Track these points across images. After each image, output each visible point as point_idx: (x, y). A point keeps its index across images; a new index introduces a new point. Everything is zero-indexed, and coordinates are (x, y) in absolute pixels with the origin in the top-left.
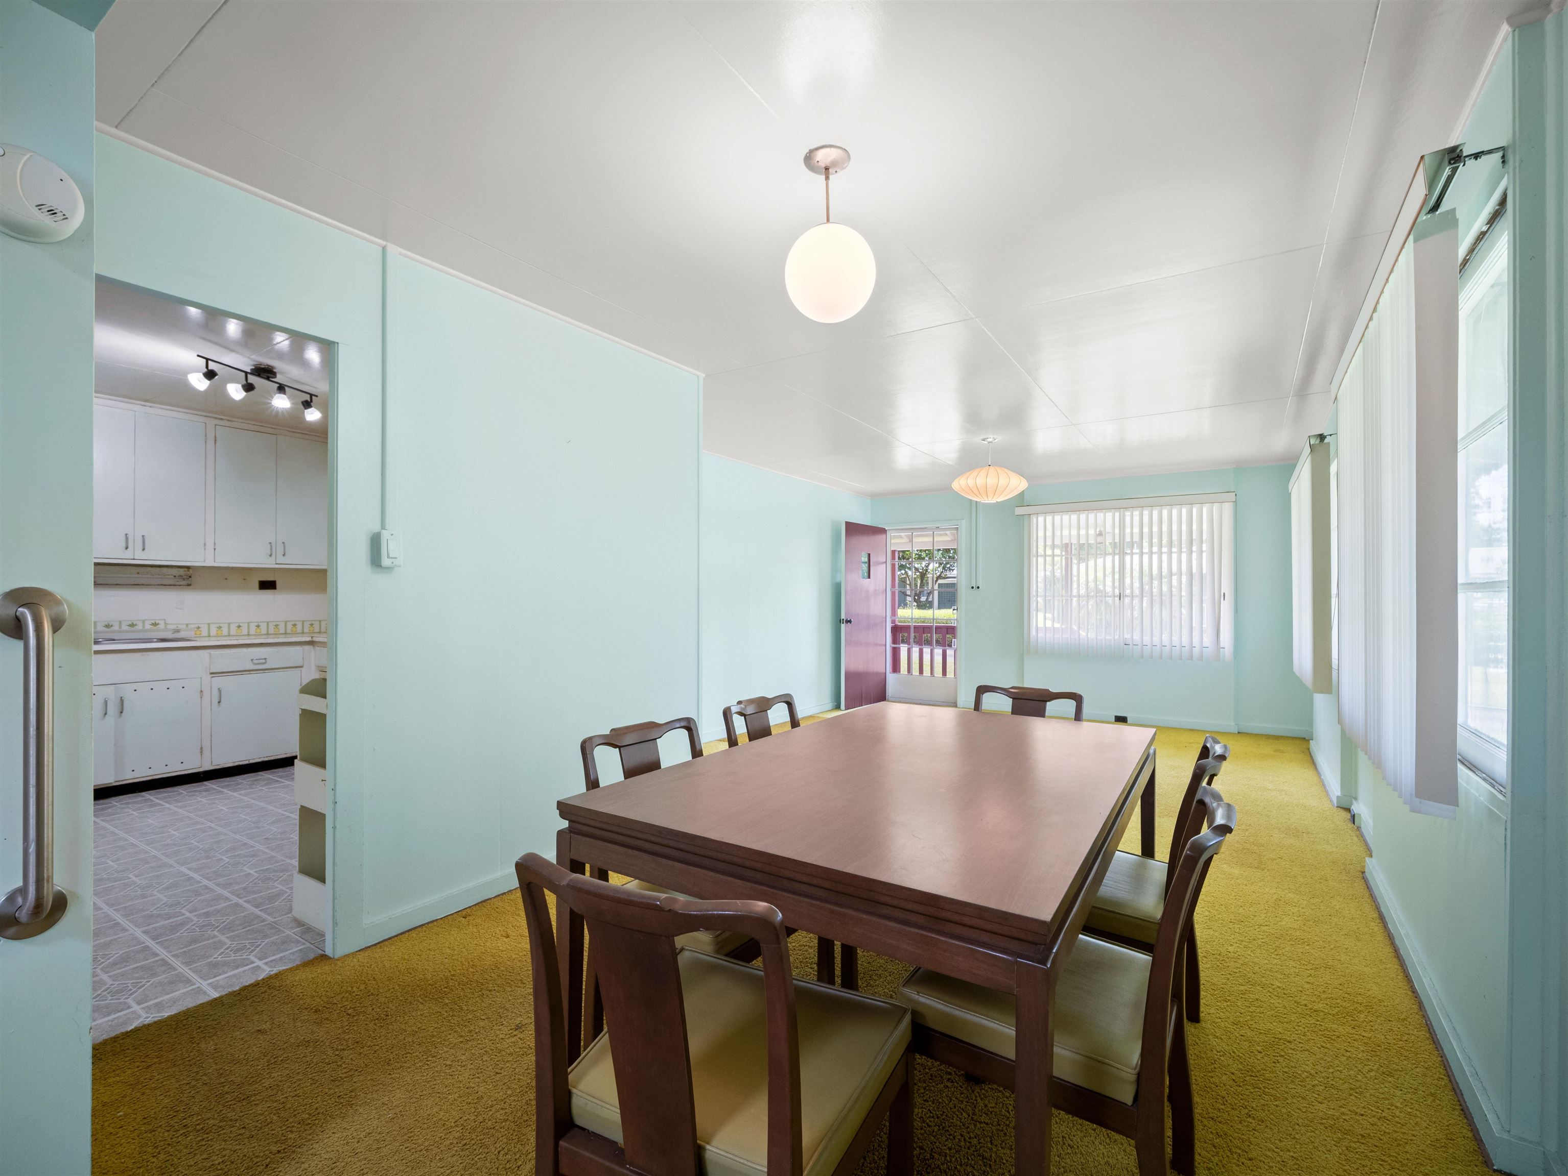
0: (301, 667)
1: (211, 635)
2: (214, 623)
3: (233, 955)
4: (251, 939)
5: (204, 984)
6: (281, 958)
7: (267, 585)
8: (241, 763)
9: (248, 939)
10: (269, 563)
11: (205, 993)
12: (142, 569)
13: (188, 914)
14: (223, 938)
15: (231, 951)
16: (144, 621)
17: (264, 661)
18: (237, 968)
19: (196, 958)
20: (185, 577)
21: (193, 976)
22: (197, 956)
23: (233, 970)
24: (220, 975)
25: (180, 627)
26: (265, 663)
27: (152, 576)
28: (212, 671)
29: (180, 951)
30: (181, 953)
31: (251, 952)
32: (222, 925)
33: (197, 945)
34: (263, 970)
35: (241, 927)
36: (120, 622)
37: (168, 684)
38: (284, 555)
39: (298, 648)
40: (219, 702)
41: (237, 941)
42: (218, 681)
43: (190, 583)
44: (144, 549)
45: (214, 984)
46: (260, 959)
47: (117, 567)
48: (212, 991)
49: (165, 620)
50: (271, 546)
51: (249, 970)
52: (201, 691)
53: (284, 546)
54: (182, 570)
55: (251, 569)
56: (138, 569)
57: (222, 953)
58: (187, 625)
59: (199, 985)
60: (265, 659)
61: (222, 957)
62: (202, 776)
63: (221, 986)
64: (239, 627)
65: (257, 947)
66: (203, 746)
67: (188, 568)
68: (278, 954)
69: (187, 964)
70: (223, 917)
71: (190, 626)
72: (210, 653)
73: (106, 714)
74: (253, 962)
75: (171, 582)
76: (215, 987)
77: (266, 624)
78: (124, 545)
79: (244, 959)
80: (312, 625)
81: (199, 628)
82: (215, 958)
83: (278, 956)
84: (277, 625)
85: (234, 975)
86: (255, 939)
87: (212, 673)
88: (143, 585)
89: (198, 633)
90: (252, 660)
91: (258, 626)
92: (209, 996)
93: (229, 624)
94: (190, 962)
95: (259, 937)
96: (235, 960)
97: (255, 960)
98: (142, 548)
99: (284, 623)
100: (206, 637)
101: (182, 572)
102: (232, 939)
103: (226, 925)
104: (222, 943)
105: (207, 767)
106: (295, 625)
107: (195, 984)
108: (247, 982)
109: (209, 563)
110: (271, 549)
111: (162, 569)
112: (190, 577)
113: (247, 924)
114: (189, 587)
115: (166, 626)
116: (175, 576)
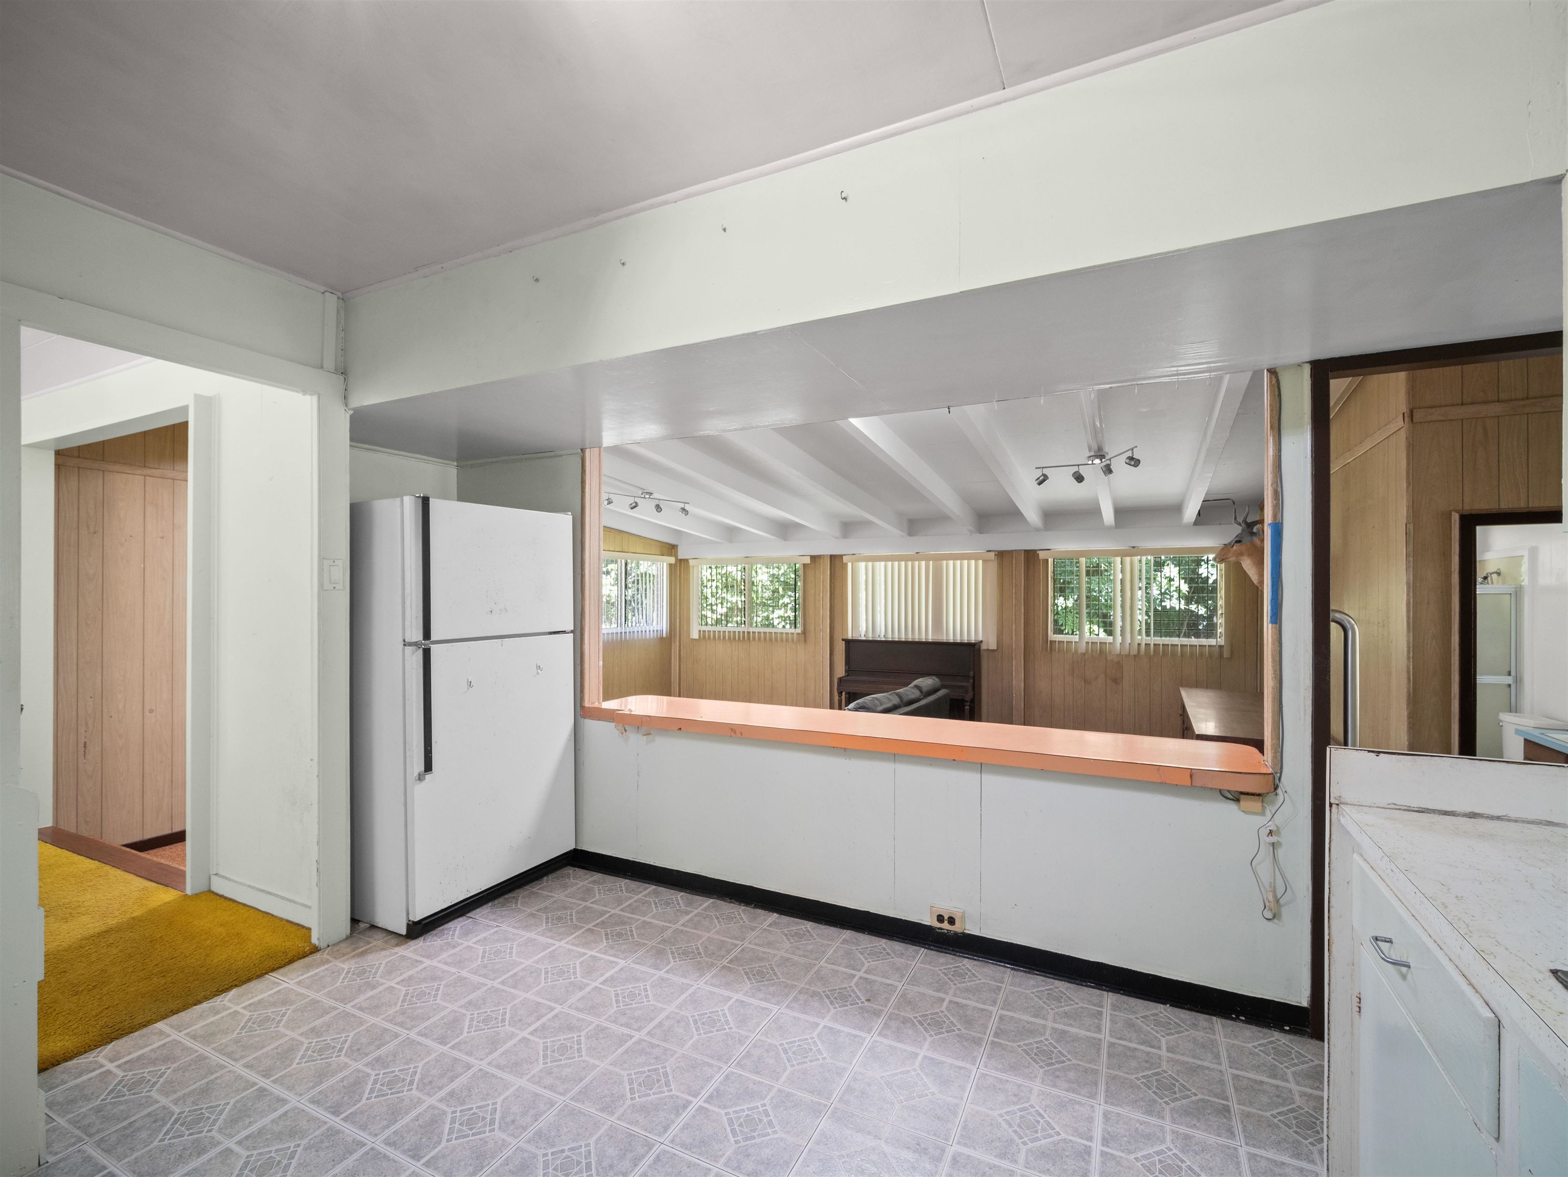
3: (145, 1075)
4: (120, 1103)
5: (175, 1035)
6: (80, 1075)
9: (126, 1102)
11: (172, 1027)
13: (231, 1144)
14: (164, 1101)
15: (149, 1080)
18: (139, 1058)
19: (194, 1067)
21: (189, 1043)
22: (193, 1069)
23: (143, 1055)
24: (159, 1048)
29: (218, 1074)
30: (217, 1072)
31: (121, 1081)
32: (168, 1125)
33: (198, 1084)
34: (105, 1057)
35: (137, 1125)
41: (142, 1097)
45: (164, 1036)
46: (109, 1072)
48: (164, 1029)
51: (123, 1057)
57: (161, 1076)
59: (180, 1034)
61: (160, 1070)
63: (155, 1034)
65: (112, 1091)
68: (84, 1082)
69: (202, 1058)
70: (170, 1145)
74: (119, 1066)
76: (161, 1033)
79: (130, 1070)
82: (169, 1068)
83: (85, 1078)
85: (141, 1048)
86: (115, 1103)
92: (167, 1024)
94: (199, 1060)
95: (109, 1107)
96: (143, 1068)
97: (115, 1071)
102: (150, 1101)
103: (162, 1126)
104: (165, 1092)
107: (185, 1035)
108: (126, 1041)
113: (128, 1132)
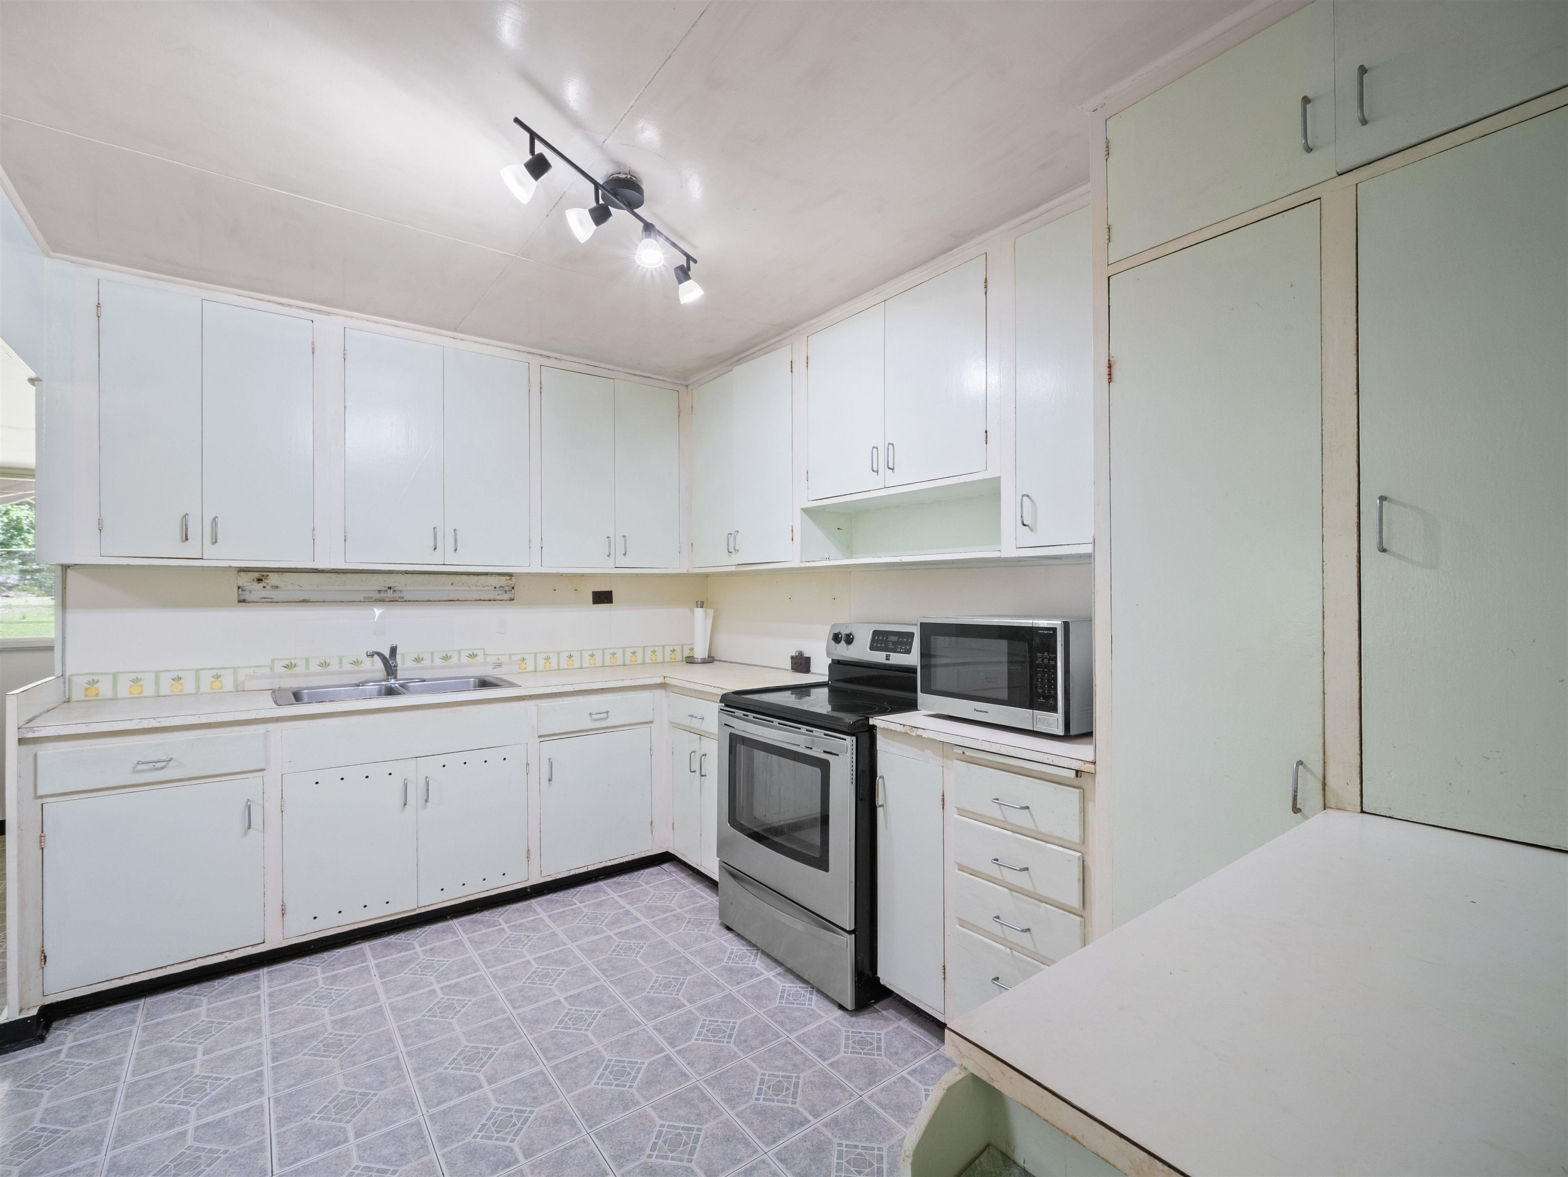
0: (651, 722)
1: (538, 669)
2: (541, 653)
7: (603, 598)
8: (577, 872)
10: (607, 567)
12: (457, 578)
16: (459, 652)
17: (605, 715)
20: (507, 588)
25: (504, 659)
26: (607, 718)
27: (468, 588)
28: (541, 734)
36: (432, 653)
37: (485, 754)
38: (625, 554)
39: (647, 694)
40: (550, 780)
42: (551, 748)
43: (512, 597)
44: (456, 550)
47: (423, 577)
49: (484, 650)
50: (610, 543)
52: (528, 764)
53: (625, 541)
54: (503, 578)
55: (582, 575)
56: (452, 578)
58: (510, 656)
60: (607, 712)
62: (529, 890)
64: (570, 656)
66: (530, 848)
67: (510, 575)
71: (514, 658)
72: (538, 705)
73: (405, 804)
75: (491, 596)
77: (601, 651)
78: (432, 545)
80: (654, 652)
81: (523, 659)
84: (614, 654)
87: (540, 736)
88: (458, 600)
89: (523, 666)
90: (590, 714)
91: (592, 655)
93: (559, 653)
98: (454, 549)
99: (622, 650)
100: (532, 672)
101: (503, 581)
105: (536, 879)
106: (634, 653)
109: (536, 568)
110: (610, 547)
111: (480, 577)
112: (513, 588)
114: (512, 602)
115: (485, 659)
116: (495, 588)
